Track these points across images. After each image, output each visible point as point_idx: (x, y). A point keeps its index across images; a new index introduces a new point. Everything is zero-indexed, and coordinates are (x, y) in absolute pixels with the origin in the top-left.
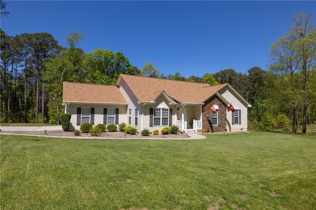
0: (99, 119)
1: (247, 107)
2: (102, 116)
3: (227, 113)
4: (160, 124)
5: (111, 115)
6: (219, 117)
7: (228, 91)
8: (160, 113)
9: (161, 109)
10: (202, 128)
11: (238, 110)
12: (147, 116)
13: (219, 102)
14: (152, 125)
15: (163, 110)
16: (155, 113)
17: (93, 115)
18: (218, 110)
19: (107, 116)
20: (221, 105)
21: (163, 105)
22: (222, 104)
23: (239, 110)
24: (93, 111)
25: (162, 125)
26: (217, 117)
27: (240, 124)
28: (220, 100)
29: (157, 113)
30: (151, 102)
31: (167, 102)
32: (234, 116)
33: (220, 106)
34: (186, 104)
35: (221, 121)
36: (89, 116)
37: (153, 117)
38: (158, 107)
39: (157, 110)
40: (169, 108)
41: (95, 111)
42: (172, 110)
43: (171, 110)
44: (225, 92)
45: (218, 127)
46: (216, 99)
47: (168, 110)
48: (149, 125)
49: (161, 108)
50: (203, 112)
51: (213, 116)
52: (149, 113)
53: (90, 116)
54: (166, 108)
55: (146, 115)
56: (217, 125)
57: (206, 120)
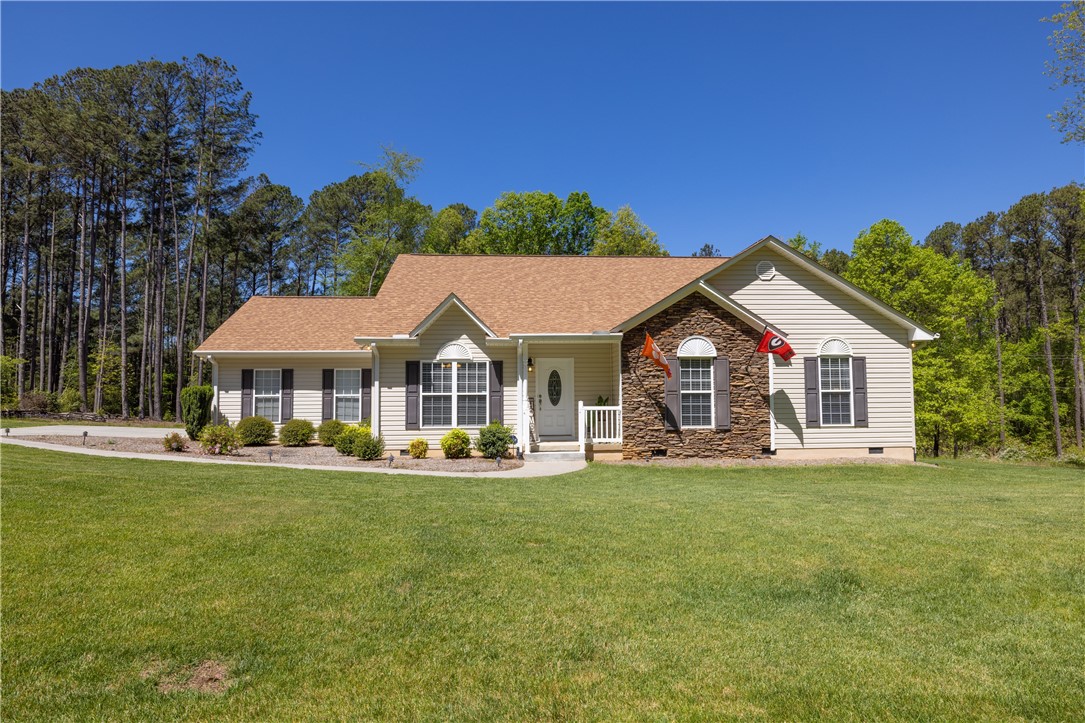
0: (308, 405)
1: (907, 344)
2: (318, 395)
3: (771, 375)
4: (450, 418)
5: (348, 392)
6: (718, 391)
7: (773, 271)
8: (448, 378)
9: (455, 366)
10: (625, 438)
11: (845, 359)
12: (394, 389)
13: (721, 327)
14: (417, 423)
15: (462, 365)
16: (427, 378)
17: (288, 391)
18: (715, 358)
19: (335, 395)
20: (730, 338)
21: (460, 350)
22: (738, 333)
23: (854, 359)
24: (288, 381)
25: (458, 424)
26: (712, 391)
27: (862, 422)
28: (728, 317)
29: (437, 378)
30: (396, 337)
31: (478, 337)
32: (816, 389)
33: (725, 344)
34: (524, 338)
35: (735, 409)
36: (277, 395)
37: (417, 392)
38: (438, 358)
39: (437, 366)
40: (486, 359)
41: (295, 380)
42: (504, 365)
43: (497, 367)
44: (757, 278)
45: (719, 436)
46: (703, 314)
47: (482, 365)
48: (404, 423)
49: (455, 360)
50: (626, 367)
51: (686, 386)
52: (404, 380)
53: (279, 395)
54: (476, 360)
55: (390, 388)
56: (713, 426)
57: (646, 405)
